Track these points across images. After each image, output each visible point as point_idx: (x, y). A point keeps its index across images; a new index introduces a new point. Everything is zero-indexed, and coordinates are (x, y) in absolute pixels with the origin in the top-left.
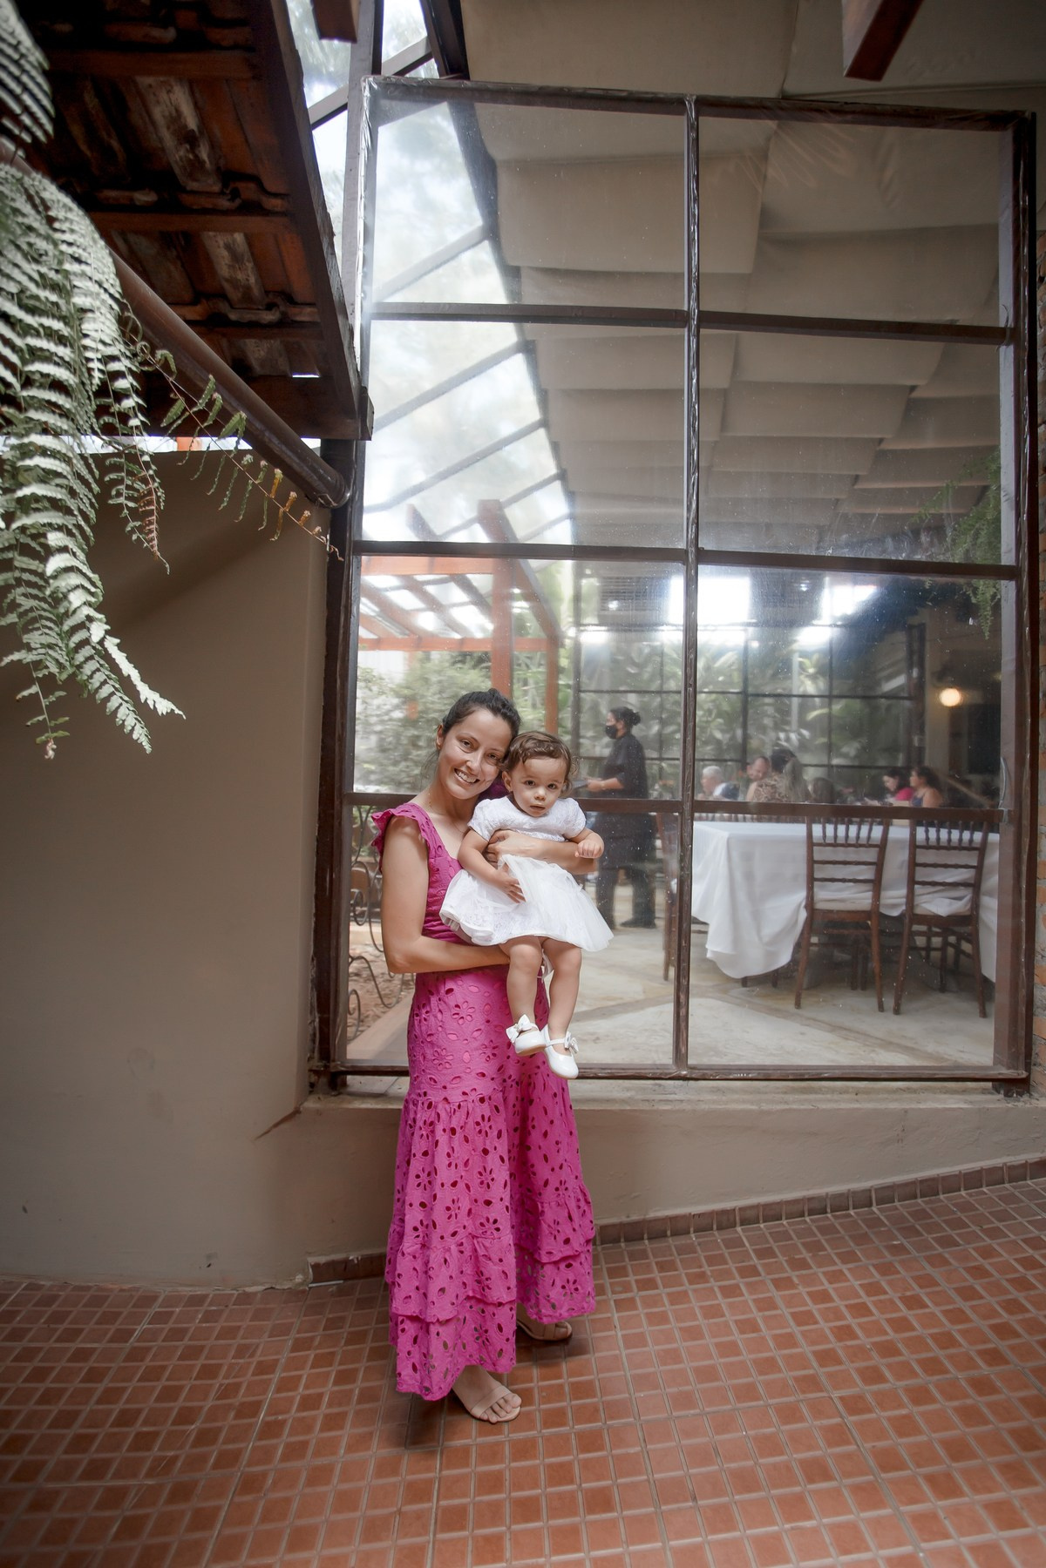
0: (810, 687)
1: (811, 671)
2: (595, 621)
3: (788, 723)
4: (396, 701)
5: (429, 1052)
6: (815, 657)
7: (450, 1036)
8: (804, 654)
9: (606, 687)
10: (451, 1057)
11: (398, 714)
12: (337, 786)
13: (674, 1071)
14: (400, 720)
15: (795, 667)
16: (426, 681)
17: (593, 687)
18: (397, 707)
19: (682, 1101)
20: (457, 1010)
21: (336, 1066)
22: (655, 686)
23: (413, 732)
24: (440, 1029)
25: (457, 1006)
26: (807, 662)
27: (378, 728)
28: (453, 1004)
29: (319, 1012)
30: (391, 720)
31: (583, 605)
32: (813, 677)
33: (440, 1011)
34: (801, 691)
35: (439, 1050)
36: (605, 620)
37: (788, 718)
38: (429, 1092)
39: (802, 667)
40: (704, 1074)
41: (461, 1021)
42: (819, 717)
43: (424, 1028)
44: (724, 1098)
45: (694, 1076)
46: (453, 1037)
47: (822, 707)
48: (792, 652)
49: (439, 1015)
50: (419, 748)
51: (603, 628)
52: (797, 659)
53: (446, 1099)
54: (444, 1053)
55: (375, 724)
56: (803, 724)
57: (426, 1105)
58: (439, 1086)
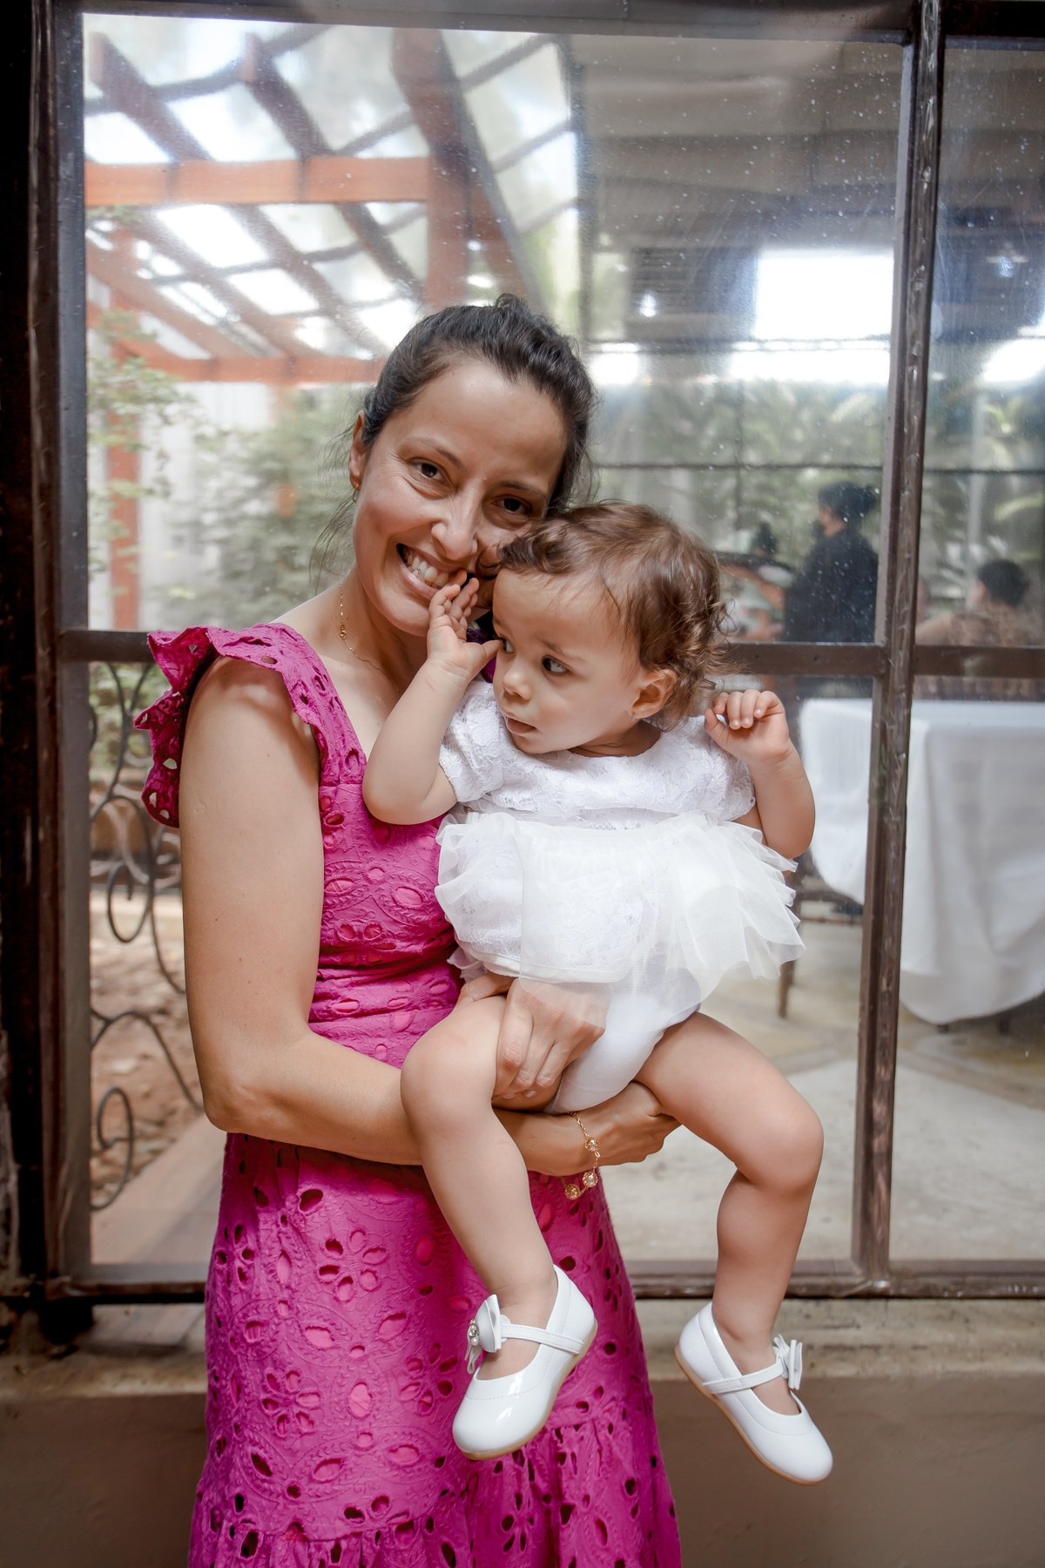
0: (1002, 458)
1: (1006, 429)
2: (619, 333)
3: (962, 525)
4: (251, 482)
5: (252, 1376)
6: (1015, 403)
7: (311, 1335)
8: (999, 398)
9: (636, 456)
10: (313, 1401)
11: (254, 507)
12: (41, 611)
13: (857, 1280)
14: (259, 518)
15: (979, 423)
16: (308, 443)
17: (613, 458)
18: (256, 492)
19: (876, 1349)
20: (330, 1258)
21: (60, 1288)
22: (726, 454)
23: (283, 539)
24: (283, 1310)
25: (333, 1245)
26: (997, 412)
27: (221, 533)
28: (319, 1237)
29: (17, 1159)
30: (244, 517)
31: (597, 309)
32: (1008, 441)
33: (284, 1254)
34: (985, 464)
35: (279, 1375)
36: (636, 332)
37: (960, 517)
38: (251, 1499)
39: (992, 422)
40: (927, 1288)
41: (343, 1293)
42: (1019, 516)
43: (237, 1301)
44: (973, 1339)
45: (904, 1291)
46: (319, 1339)
47: (1025, 492)
48: (974, 393)
49: (282, 1269)
50: (293, 568)
51: (633, 347)
52: (983, 407)
53: (297, 1526)
54: (292, 1384)
55: (212, 526)
56: (990, 528)
57: (240, 1539)
58: (280, 1485)
